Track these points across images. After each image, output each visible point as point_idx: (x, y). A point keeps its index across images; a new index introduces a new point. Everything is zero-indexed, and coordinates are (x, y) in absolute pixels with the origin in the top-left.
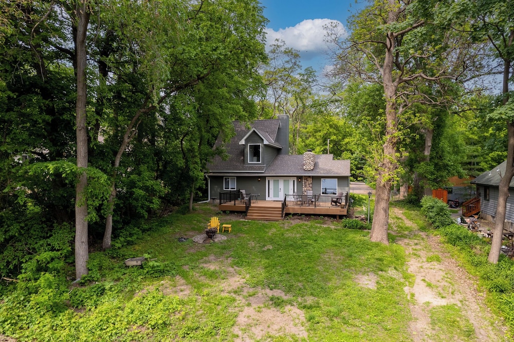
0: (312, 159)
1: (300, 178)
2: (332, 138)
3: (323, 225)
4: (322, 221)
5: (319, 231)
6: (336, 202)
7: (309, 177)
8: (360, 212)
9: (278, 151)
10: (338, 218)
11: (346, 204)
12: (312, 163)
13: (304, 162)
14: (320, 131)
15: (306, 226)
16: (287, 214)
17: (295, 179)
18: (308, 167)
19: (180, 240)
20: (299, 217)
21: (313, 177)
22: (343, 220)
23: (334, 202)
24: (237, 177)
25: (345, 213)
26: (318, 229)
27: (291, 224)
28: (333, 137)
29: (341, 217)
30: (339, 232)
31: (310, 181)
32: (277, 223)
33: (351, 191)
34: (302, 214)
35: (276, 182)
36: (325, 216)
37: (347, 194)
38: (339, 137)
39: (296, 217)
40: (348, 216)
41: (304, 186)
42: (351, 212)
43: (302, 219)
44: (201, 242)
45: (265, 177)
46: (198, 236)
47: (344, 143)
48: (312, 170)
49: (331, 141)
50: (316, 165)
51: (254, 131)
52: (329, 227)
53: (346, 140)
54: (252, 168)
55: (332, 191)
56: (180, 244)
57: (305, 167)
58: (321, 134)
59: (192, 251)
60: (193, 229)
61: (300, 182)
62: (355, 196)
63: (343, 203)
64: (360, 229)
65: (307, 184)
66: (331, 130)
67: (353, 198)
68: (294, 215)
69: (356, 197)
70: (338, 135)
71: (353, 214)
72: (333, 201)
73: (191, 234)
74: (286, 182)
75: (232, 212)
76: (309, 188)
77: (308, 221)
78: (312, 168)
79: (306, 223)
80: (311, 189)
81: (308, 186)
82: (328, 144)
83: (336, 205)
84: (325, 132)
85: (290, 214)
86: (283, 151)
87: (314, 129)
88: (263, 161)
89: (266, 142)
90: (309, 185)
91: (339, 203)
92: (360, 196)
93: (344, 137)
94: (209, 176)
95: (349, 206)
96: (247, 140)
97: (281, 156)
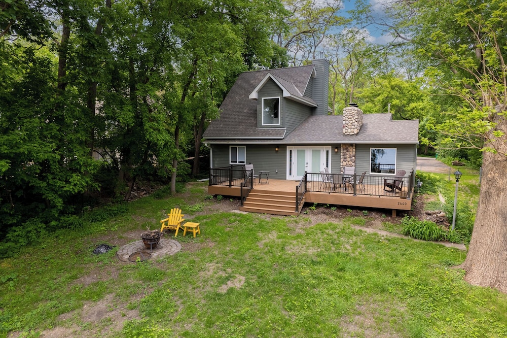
0: (356, 117)
1: (336, 147)
2: (394, 103)
3: (364, 229)
4: (364, 219)
5: (356, 243)
6: (393, 187)
7: (351, 145)
8: (435, 204)
9: (312, 110)
10: (394, 215)
11: (410, 189)
12: (356, 123)
13: (344, 122)
14: (379, 95)
15: (334, 229)
16: (308, 205)
17: (330, 148)
18: (349, 130)
19: (96, 250)
20: (327, 211)
21: (357, 146)
22: (404, 220)
23: (389, 185)
24: (247, 146)
25: (408, 207)
26: (354, 238)
27: (310, 223)
28: (396, 102)
29: (400, 213)
30: (394, 246)
31: (352, 151)
32: (287, 219)
33: (418, 168)
34: (332, 206)
35: (301, 154)
36: (371, 210)
37: (412, 173)
38: (403, 101)
39: (321, 209)
40: (413, 212)
41: (342, 160)
42: (418, 204)
43: (331, 213)
45: (285, 146)
47: (409, 109)
48: (357, 134)
49: (393, 106)
50: (362, 128)
51: (270, 79)
52: (376, 234)
53: (413, 105)
54: (267, 133)
55: (388, 167)
57: (344, 131)
58: (380, 98)
61: (337, 152)
62: (424, 175)
63: (405, 188)
64: (436, 240)
65: (348, 156)
66: (392, 93)
67: (421, 178)
68: (319, 205)
69: (425, 177)
70: (402, 99)
71: (421, 207)
72: (386, 184)
74: (316, 154)
75: (226, 197)
76: (351, 162)
77: (341, 217)
78: (356, 131)
79: (335, 222)
80: (353, 164)
81: (349, 159)
82: (389, 111)
83: (392, 191)
84: (386, 95)
85: (312, 204)
86: (318, 110)
87: (371, 93)
88: (282, 122)
89: (286, 94)
90: (350, 157)
91: (398, 188)
92: (432, 175)
93: (410, 101)
94: (212, 145)
95: (415, 192)
96: (260, 92)
97: (314, 118)
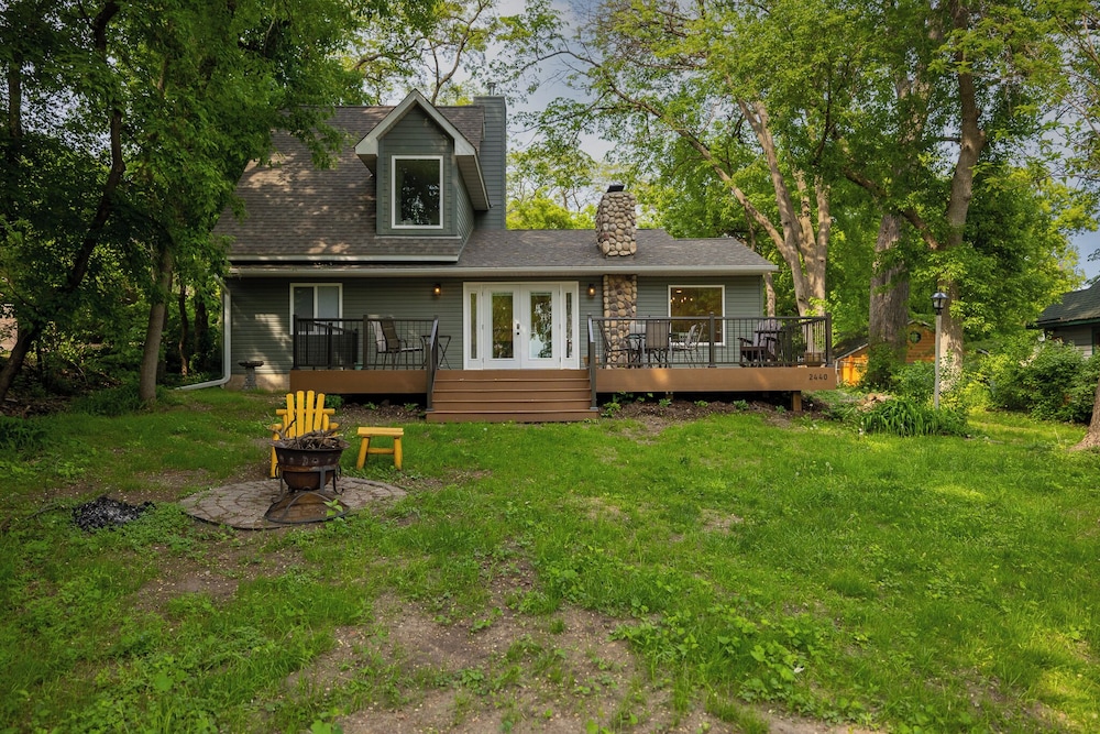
1: (591, 282)
7: (628, 277)
9: (475, 218)
10: (797, 406)
13: (605, 226)
16: (603, 399)
17: (574, 287)
19: (87, 517)
20: (650, 408)
21: (642, 281)
24: (346, 281)
31: (631, 292)
39: (636, 407)
41: (607, 314)
44: (249, 522)
46: (219, 491)
48: (637, 254)
54: (408, 247)
56: (91, 542)
57: (607, 246)
59: (194, 591)
60: (177, 463)
61: (593, 297)
65: (621, 305)
68: (628, 399)
73: (166, 482)
78: (633, 248)
81: (623, 312)
86: (490, 217)
88: (450, 222)
89: (463, 149)
90: (626, 307)
96: (386, 141)
